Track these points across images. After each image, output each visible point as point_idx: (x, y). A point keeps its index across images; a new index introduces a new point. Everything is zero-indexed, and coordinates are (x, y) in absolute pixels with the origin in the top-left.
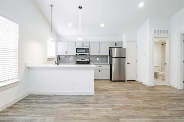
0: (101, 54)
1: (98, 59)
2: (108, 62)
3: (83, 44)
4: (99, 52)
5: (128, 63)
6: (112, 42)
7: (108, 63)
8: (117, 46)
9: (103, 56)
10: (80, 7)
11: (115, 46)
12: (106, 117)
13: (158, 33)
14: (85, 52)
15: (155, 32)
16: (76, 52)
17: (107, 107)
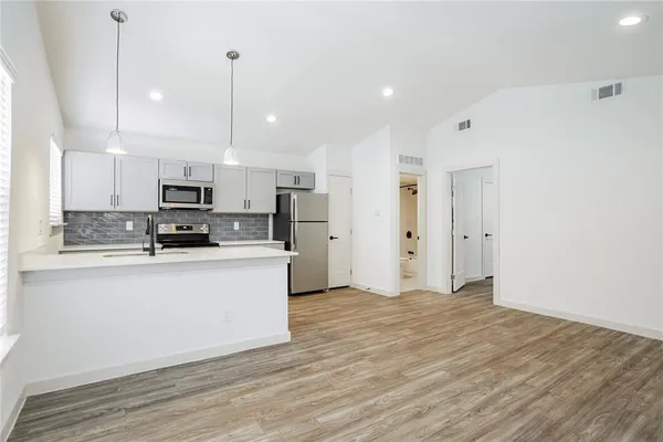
0: (252, 210)
1: (236, 226)
2: (267, 234)
3: (188, 171)
4: (247, 204)
5: (332, 238)
6: (286, 173)
7: (267, 238)
8: (297, 186)
9: (254, 215)
10: (233, 56)
11: (294, 186)
12: (375, 379)
13: (407, 162)
14: (198, 202)
15: (402, 159)
16: (164, 201)
17: (357, 361)
